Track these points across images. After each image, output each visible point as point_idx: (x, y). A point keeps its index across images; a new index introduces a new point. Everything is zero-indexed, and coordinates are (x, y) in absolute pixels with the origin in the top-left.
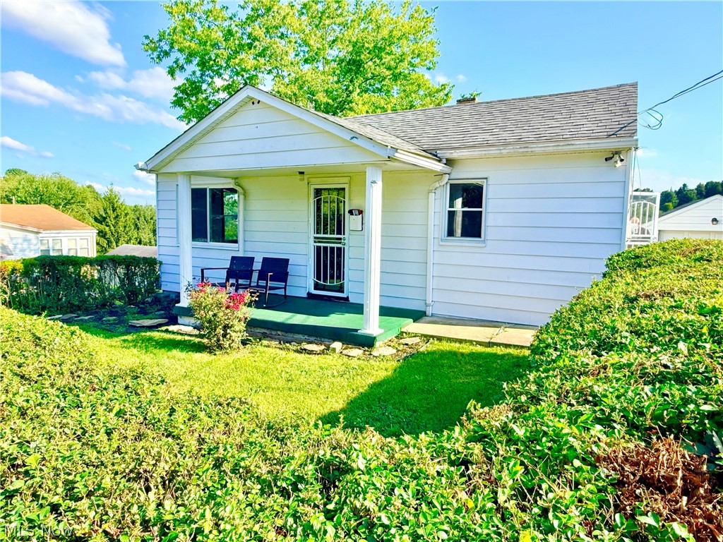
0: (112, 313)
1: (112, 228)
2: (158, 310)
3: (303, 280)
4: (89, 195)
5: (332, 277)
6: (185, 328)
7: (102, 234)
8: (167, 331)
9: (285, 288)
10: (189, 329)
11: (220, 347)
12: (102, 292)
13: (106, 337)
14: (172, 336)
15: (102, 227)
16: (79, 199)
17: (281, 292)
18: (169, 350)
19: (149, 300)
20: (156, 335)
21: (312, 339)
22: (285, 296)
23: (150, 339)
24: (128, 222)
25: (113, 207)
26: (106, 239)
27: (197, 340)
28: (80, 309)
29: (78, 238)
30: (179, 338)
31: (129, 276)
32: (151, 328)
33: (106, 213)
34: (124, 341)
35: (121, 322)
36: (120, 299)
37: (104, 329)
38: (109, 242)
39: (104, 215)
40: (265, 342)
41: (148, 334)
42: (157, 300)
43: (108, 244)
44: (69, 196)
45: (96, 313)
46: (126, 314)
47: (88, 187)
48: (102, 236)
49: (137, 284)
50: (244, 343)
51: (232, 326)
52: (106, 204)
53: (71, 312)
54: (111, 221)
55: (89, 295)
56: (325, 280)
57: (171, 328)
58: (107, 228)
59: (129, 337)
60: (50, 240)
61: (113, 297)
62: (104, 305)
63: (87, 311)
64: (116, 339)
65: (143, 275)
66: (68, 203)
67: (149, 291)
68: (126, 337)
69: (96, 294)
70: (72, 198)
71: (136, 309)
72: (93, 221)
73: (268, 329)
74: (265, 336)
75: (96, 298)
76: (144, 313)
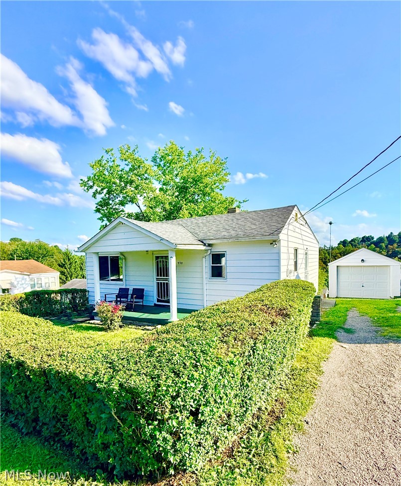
0: (65, 316)
1: (68, 270)
2: (87, 314)
3: (152, 297)
4: (55, 251)
5: (164, 296)
6: (97, 322)
7: (62, 273)
8: (89, 323)
9: (143, 302)
10: (99, 322)
11: (110, 328)
12: (61, 306)
13: (62, 327)
14: (90, 325)
15: (63, 269)
16: (50, 254)
17: (141, 304)
18: (88, 331)
19: (83, 309)
20: (84, 325)
21: (150, 324)
22: (143, 305)
23: (81, 326)
24: (77, 266)
25: (68, 258)
26: (65, 276)
27: (101, 326)
28: (51, 315)
29: (50, 277)
30: (93, 325)
31: (74, 298)
32: (82, 322)
33: (65, 262)
34: (70, 328)
35: (69, 319)
36: (69, 309)
37: (61, 323)
38: (67, 278)
39: (63, 263)
40: (130, 326)
41: (81, 324)
42: (87, 309)
43: (66, 278)
44: (45, 253)
45: (58, 316)
46: (71, 316)
47: (55, 246)
48: (63, 275)
49: (77, 302)
50: (121, 327)
51: (114, 320)
52: (64, 257)
53: (47, 316)
54: (67, 266)
55: (55, 307)
56: (162, 298)
57: (91, 322)
58: (66, 270)
59: (72, 326)
60: (36, 278)
61: (66, 308)
62: (61, 312)
63: (54, 315)
64: (66, 327)
65: (80, 298)
66: (45, 256)
67: (83, 304)
68: (70, 326)
69: (58, 307)
70: (47, 253)
71: (77, 314)
72: (58, 266)
73: (132, 320)
74: (131, 324)
75: (58, 309)
76: (79, 315)
